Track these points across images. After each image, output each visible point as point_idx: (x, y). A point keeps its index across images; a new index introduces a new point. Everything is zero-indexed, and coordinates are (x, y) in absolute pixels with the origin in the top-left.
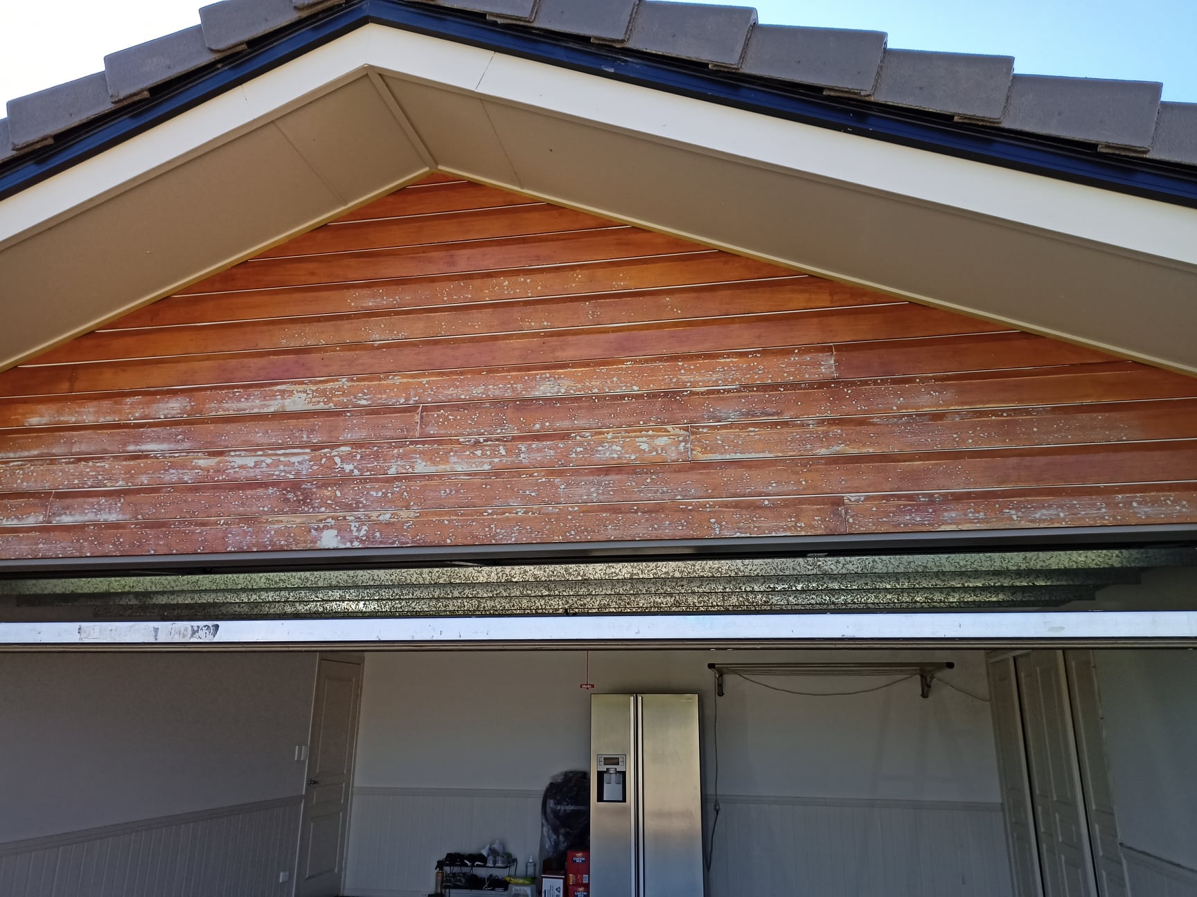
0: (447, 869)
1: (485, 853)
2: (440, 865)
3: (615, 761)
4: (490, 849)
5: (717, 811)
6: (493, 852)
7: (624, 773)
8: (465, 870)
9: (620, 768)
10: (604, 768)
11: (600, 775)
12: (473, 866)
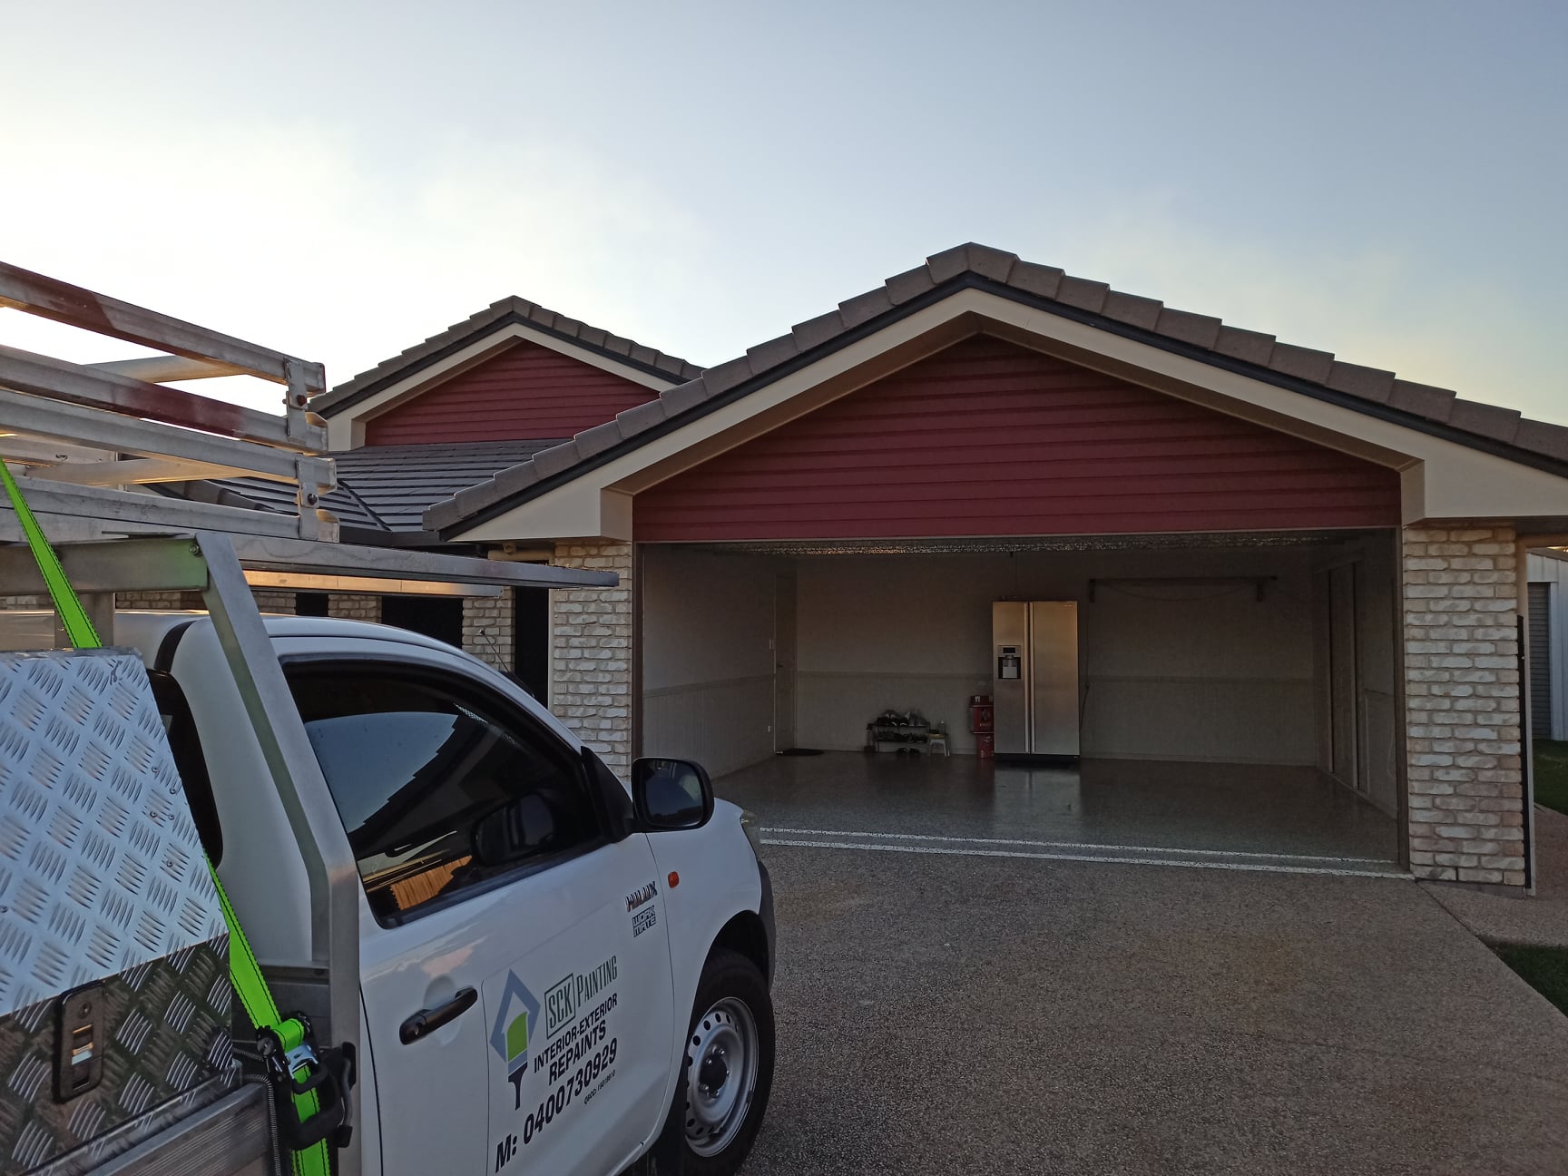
0: (876, 729)
1: (907, 716)
2: (870, 727)
3: (1012, 650)
4: (911, 714)
5: (1088, 688)
6: (913, 716)
7: (1019, 659)
8: (892, 729)
9: (1015, 655)
10: (1003, 655)
11: (1000, 659)
12: (899, 726)
